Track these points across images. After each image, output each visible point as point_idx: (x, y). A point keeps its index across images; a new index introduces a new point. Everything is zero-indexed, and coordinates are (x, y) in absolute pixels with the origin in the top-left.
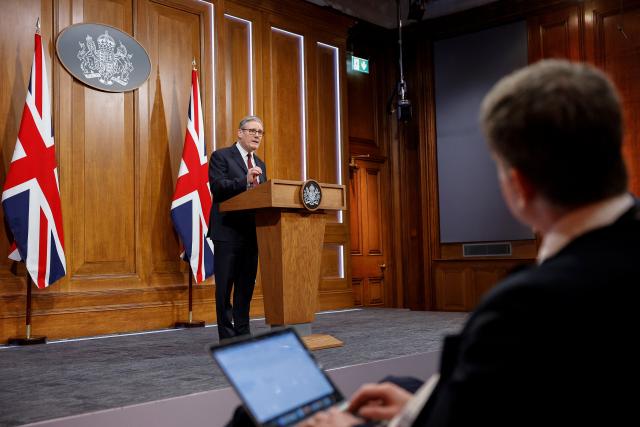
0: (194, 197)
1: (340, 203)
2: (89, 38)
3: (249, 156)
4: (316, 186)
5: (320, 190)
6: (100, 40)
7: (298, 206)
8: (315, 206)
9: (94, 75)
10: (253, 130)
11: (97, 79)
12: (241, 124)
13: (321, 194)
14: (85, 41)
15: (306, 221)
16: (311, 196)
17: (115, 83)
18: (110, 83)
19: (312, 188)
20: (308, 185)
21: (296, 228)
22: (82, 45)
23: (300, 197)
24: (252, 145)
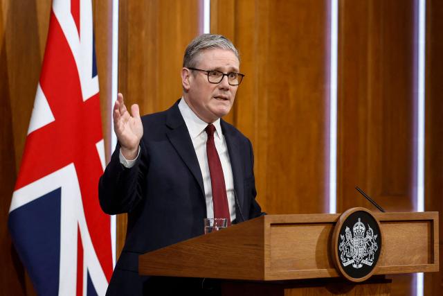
0: (66, 180)
1: (426, 255)
3: (210, 131)
4: (369, 221)
5: (377, 231)
7: (325, 273)
8: (366, 269)
10: (216, 72)
12: (188, 55)
13: (379, 241)
16: (357, 247)
19: (359, 227)
20: (350, 222)
23: (331, 250)
24: (215, 106)
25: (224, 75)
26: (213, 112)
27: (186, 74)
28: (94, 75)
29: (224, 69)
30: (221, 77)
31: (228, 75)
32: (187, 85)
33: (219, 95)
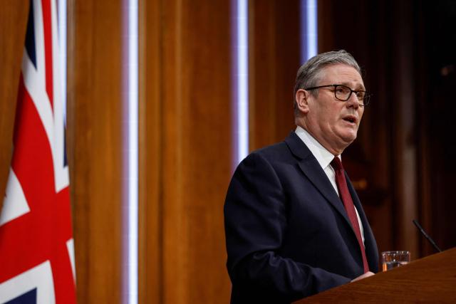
25: (352, 91)
26: (340, 136)
27: (302, 97)
29: (351, 84)
30: (349, 94)
31: (355, 92)
32: (304, 107)
33: (348, 114)
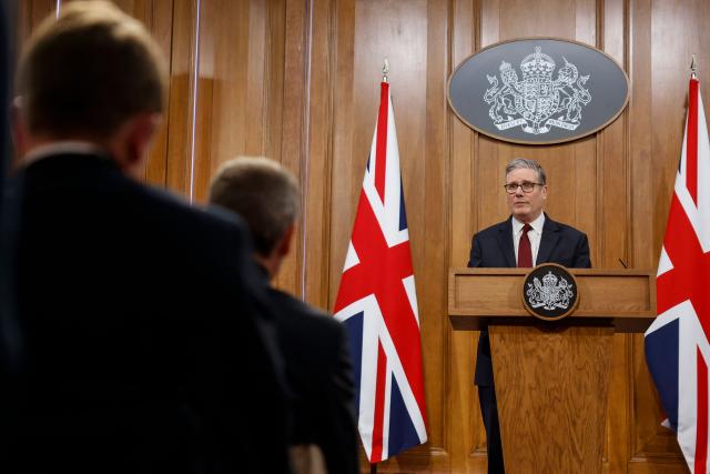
2: (505, 66)
6: (525, 66)
8: (559, 311)
9: (513, 123)
11: (518, 128)
14: (498, 74)
15: (557, 341)
17: (554, 129)
18: (544, 130)
21: (529, 353)
22: (491, 80)
28: (401, 229)
